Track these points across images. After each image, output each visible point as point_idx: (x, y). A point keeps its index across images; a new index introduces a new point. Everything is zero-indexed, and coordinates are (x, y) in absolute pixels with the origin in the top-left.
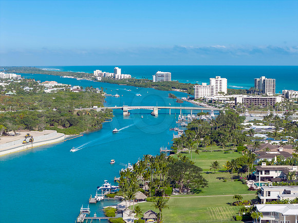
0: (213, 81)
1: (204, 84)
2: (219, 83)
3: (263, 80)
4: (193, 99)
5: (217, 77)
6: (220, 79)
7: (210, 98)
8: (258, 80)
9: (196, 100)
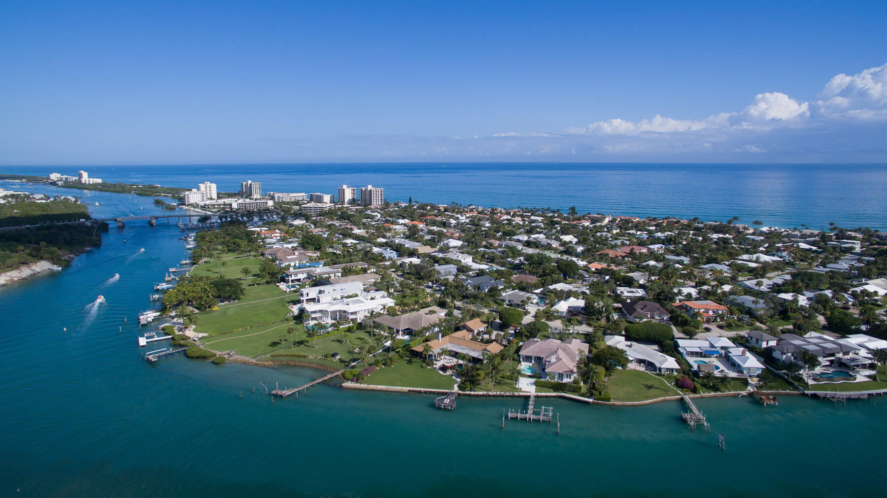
0: (202, 186)
1: (194, 190)
2: (208, 188)
3: (249, 184)
4: (184, 204)
5: (206, 183)
6: (209, 184)
7: (202, 204)
8: (244, 183)
9: (188, 205)
